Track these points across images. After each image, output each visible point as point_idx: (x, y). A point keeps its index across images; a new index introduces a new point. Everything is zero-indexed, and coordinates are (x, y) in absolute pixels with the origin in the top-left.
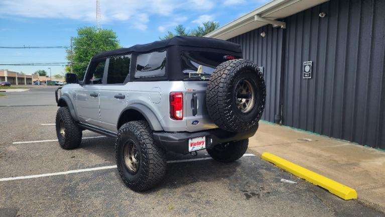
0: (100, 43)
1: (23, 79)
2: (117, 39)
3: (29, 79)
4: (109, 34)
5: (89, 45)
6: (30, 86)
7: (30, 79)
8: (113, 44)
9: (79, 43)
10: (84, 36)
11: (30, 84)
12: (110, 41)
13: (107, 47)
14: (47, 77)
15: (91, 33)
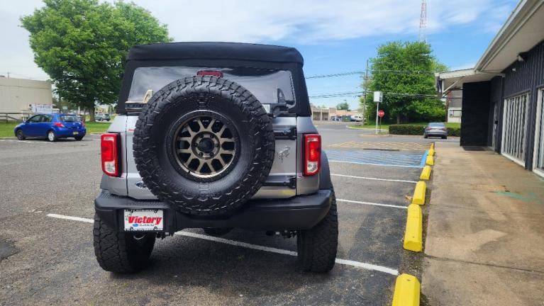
0: (406, 62)
1: (318, 113)
2: (430, 55)
3: (325, 114)
4: (420, 48)
5: (390, 67)
6: (325, 122)
7: (327, 114)
8: (425, 63)
9: (379, 65)
10: (385, 55)
11: (326, 119)
12: (421, 58)
13: (416, 68)
14: (350, 111)
15: (395, 49)
